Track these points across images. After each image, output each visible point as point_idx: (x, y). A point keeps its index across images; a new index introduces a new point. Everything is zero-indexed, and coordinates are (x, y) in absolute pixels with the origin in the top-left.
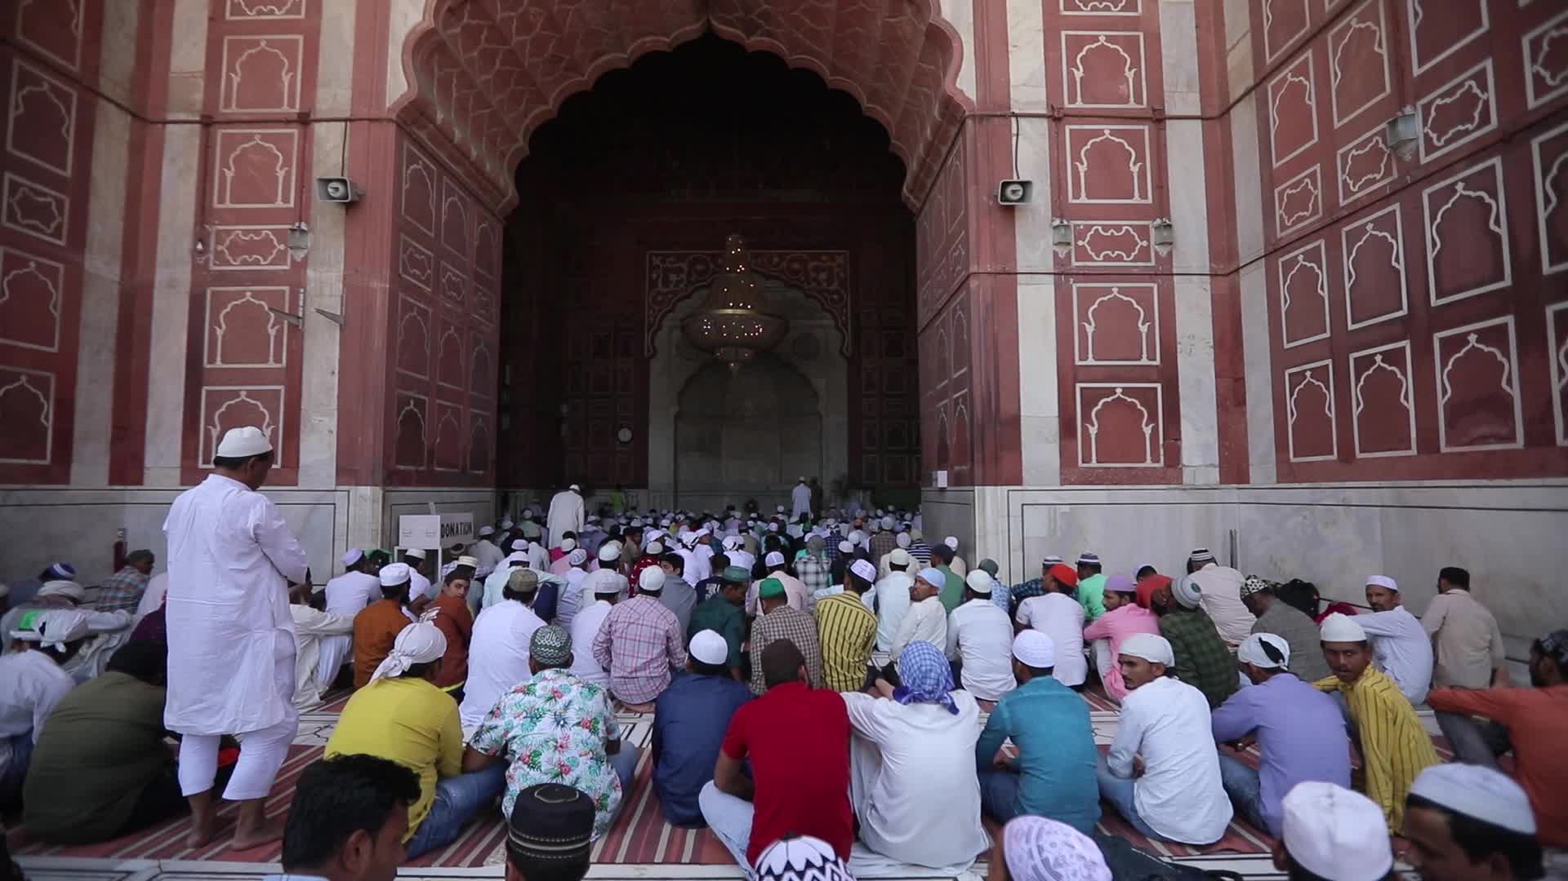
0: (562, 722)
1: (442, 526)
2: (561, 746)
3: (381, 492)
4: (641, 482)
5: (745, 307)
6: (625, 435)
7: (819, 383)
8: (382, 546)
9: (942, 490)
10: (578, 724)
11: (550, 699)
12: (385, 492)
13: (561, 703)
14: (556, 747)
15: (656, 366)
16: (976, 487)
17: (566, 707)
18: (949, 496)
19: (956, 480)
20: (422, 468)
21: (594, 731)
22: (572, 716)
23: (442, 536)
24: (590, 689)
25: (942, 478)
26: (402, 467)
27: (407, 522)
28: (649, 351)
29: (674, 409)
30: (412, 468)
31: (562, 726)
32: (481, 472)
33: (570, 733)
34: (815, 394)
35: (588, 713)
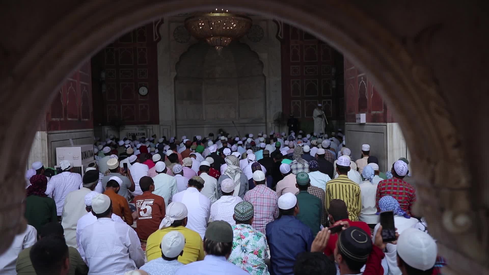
0: (245, 251)
1: (82, 153)
2: (244, 262)
3: (46, 134)
4: (155, 120)
5: (225, 12)
6: (143, 91)
7: (264, 56)
8: (49, 166)
9: (363, 124)
10: (252, 252)
11: (239, 239)
12: (48, 134)
13: (244, 241)
14: (242, 262)
15: (161, 47)
16: (388, 123)
17: (247, 243)
18: (367, 128)
19: (372, 119)
20: (62, 119)
21: (259, 256)
22: (249, 248)
23: (82, 159)
24: (258, 235)
25: (363, 118)
26: (54, 119)
27: (60, 151)
28: (156, 37)
29: (174, 74)
30: (58, 119)
31: (245, 252)
32: (87, 120)
33: (248, 256)
34: (261, 64)
35: (257, 247)
